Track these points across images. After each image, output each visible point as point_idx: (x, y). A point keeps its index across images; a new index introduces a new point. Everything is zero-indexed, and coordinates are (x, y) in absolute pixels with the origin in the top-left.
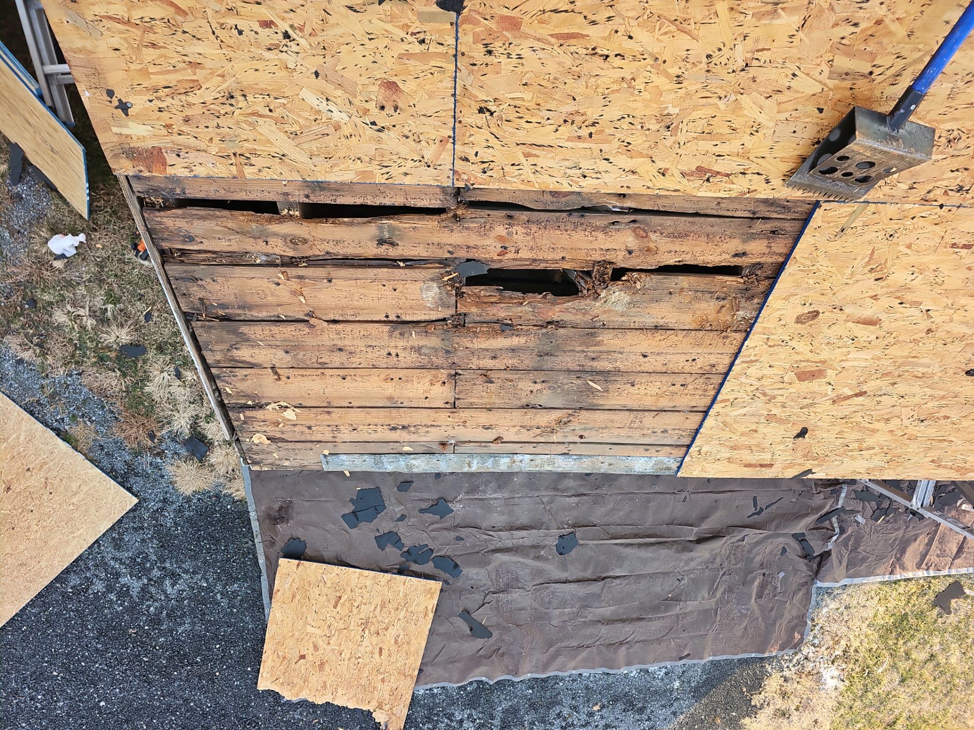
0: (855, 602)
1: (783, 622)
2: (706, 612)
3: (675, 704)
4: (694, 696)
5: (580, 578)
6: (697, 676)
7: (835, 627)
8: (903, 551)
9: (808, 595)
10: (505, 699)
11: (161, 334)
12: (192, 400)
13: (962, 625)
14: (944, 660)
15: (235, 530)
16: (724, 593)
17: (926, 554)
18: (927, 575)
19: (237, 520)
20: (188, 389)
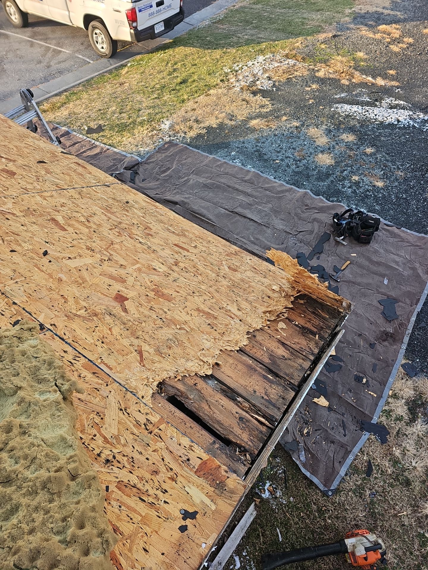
0: (132, 146)
1: (168, 153)
2: (196, 174)
3: (240, 146)
4: (230, 145)
5: (243, 218)
6: (222, 152)
7: (148, 142)
8: (97, 155)
9: (148, 158)
10: (320, 186)
11: (402, 492)
12: (405, 437)
13: (100, 118)
14: (117, 110)
15: (422, 345)
16: (183, 178)
17: (89, 149)
18: (96, 142)
19: (417, 350)
20: (404, 445)
